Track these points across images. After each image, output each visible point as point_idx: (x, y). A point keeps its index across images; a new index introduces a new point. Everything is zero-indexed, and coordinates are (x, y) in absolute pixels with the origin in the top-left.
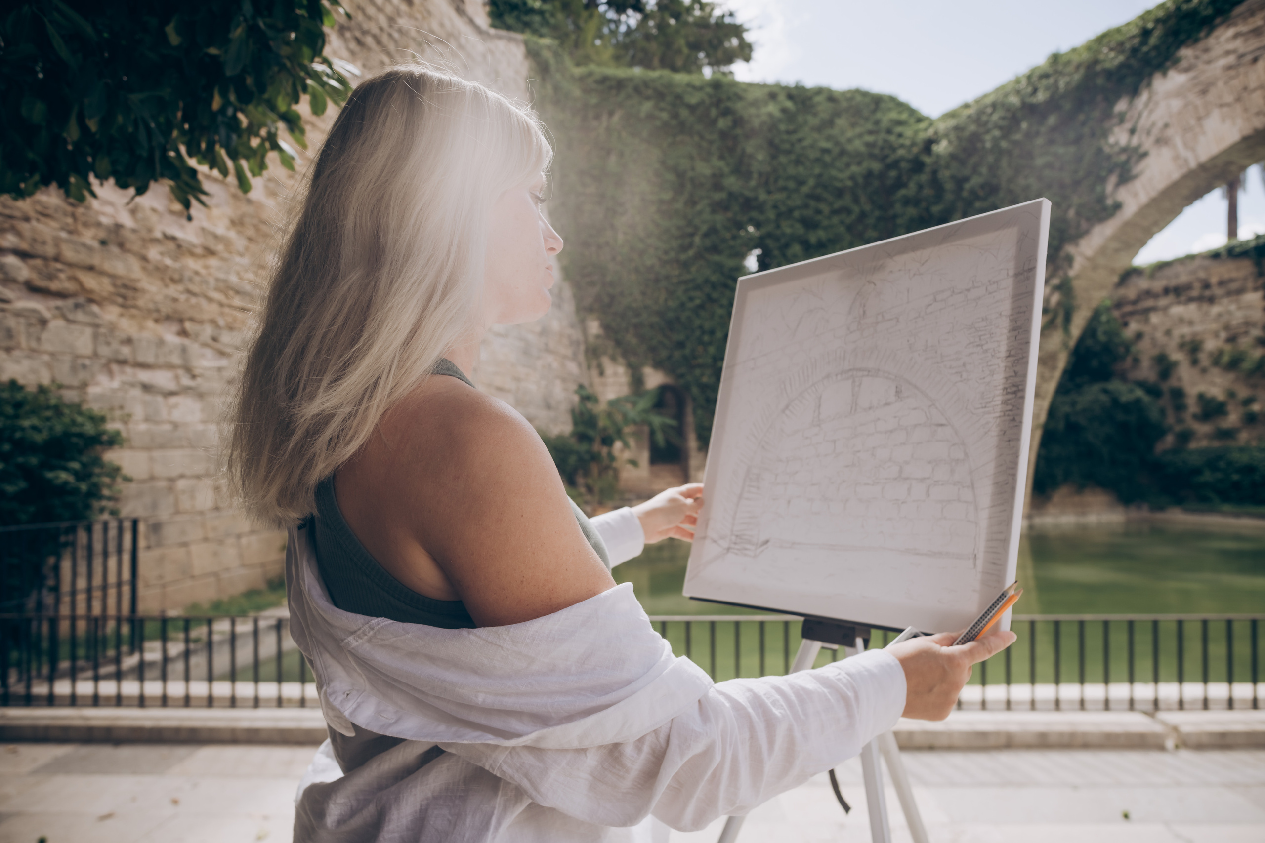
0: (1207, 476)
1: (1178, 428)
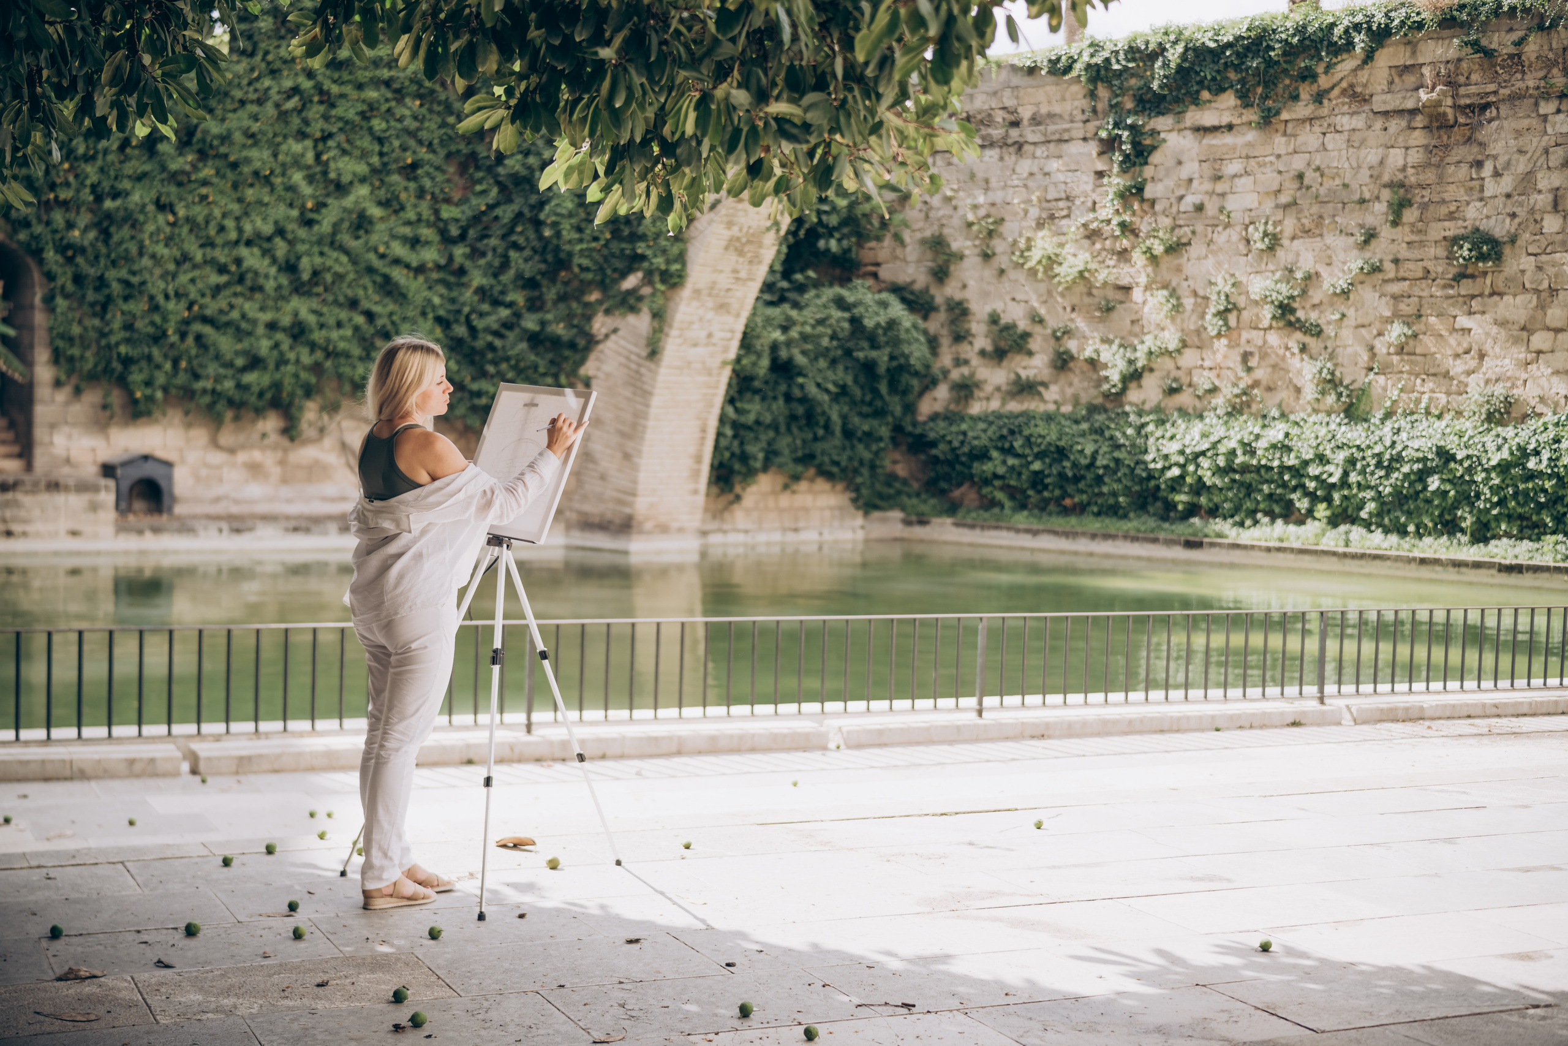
0: (996, 464)
1: (955, 375)
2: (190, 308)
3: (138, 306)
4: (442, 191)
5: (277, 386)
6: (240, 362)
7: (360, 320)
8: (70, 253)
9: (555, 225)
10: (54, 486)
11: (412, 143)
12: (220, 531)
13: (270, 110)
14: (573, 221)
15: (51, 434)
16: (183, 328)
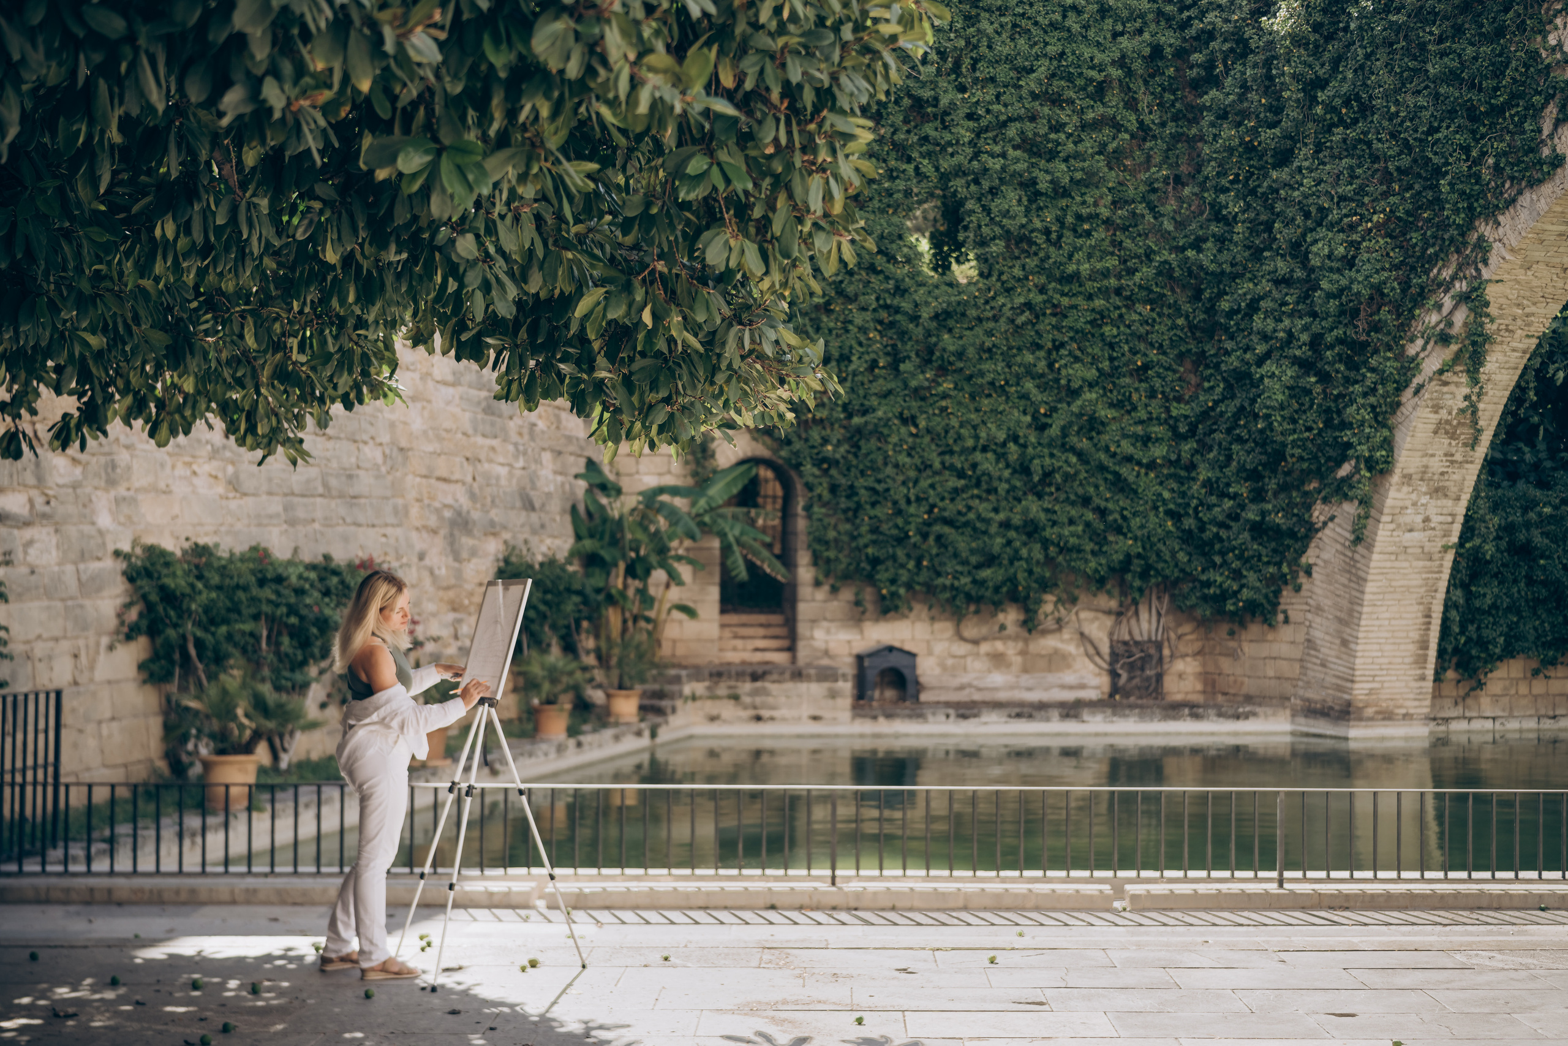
2: (930, 512)
3: (884, 510)
4: (1173, 389)
5: (1012, 580)
6: (974, 560)
7: (1090, 516)
8: (825, 466)
9: (1267, 417)
10: (798, 675)
11: (1142, 346)
12: (948, 716)
13: (1003, 325)
14: (1285, 413)
15: (812, 629)
16: (925, 529)
